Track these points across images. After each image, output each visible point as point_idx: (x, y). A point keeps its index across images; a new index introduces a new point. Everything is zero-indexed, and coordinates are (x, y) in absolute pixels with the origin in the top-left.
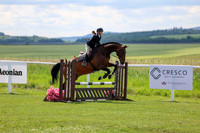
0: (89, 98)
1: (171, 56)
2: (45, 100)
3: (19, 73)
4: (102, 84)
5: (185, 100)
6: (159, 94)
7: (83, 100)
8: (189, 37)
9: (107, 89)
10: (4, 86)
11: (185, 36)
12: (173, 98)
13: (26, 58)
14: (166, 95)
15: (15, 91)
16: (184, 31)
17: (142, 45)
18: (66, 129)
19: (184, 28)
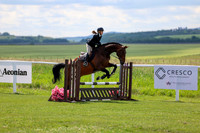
0: (94, 98)
1: (177, 56)
2: (50, 100)
3: (24, 73)
4: (107, 84)
5: (190, 100)
6: (163, 94)
7: (88, 100)
8: (194, 37)
9: (111, 89)
10: (9, 85)
11: (190, 36)
12: (177, 98)
13: (31, 58)
14: (171, 95)
15: (19, 91)
16: (189, 31)
17: (147, 45)
18: (70, 129)
19: (189, 28)
